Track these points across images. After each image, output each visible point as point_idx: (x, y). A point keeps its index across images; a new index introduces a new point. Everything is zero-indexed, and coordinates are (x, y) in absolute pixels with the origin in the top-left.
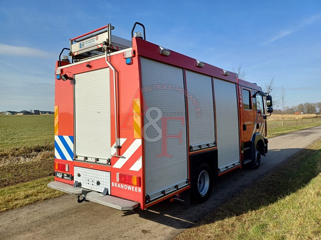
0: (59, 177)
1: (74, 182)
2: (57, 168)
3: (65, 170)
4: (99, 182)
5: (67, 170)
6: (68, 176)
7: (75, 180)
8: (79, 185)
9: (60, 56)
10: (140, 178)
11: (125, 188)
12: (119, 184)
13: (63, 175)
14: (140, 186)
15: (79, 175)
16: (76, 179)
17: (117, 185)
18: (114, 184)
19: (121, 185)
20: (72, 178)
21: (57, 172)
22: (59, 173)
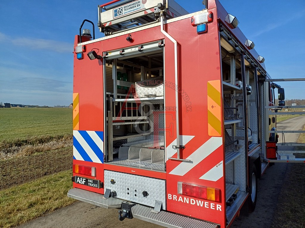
0: (80, 182)
1: (105, 190)
2: (77, 171)
3: (91, 174)
4: (146, 192)
5: (93, 174)
6: (95, 182)
7: (106, 187)
8: (113, 195)
9: (81, 28)
10: (220, 191)
11: (191, 203)
12: (180, 197)
13: (86, 180)
14: (220, 202)
15: (113, 182)
16: (108, 186)
17: (178, 198)
18: (172, 197)
19: (185, 198)
20: (102, 186)
21: (77, 177)
22: (80, 178)
